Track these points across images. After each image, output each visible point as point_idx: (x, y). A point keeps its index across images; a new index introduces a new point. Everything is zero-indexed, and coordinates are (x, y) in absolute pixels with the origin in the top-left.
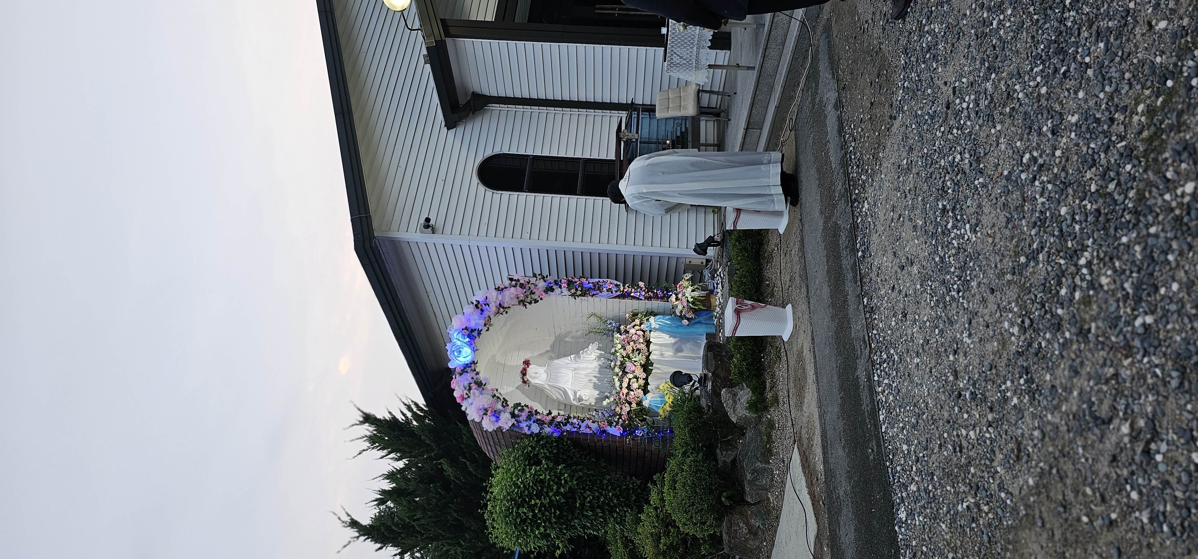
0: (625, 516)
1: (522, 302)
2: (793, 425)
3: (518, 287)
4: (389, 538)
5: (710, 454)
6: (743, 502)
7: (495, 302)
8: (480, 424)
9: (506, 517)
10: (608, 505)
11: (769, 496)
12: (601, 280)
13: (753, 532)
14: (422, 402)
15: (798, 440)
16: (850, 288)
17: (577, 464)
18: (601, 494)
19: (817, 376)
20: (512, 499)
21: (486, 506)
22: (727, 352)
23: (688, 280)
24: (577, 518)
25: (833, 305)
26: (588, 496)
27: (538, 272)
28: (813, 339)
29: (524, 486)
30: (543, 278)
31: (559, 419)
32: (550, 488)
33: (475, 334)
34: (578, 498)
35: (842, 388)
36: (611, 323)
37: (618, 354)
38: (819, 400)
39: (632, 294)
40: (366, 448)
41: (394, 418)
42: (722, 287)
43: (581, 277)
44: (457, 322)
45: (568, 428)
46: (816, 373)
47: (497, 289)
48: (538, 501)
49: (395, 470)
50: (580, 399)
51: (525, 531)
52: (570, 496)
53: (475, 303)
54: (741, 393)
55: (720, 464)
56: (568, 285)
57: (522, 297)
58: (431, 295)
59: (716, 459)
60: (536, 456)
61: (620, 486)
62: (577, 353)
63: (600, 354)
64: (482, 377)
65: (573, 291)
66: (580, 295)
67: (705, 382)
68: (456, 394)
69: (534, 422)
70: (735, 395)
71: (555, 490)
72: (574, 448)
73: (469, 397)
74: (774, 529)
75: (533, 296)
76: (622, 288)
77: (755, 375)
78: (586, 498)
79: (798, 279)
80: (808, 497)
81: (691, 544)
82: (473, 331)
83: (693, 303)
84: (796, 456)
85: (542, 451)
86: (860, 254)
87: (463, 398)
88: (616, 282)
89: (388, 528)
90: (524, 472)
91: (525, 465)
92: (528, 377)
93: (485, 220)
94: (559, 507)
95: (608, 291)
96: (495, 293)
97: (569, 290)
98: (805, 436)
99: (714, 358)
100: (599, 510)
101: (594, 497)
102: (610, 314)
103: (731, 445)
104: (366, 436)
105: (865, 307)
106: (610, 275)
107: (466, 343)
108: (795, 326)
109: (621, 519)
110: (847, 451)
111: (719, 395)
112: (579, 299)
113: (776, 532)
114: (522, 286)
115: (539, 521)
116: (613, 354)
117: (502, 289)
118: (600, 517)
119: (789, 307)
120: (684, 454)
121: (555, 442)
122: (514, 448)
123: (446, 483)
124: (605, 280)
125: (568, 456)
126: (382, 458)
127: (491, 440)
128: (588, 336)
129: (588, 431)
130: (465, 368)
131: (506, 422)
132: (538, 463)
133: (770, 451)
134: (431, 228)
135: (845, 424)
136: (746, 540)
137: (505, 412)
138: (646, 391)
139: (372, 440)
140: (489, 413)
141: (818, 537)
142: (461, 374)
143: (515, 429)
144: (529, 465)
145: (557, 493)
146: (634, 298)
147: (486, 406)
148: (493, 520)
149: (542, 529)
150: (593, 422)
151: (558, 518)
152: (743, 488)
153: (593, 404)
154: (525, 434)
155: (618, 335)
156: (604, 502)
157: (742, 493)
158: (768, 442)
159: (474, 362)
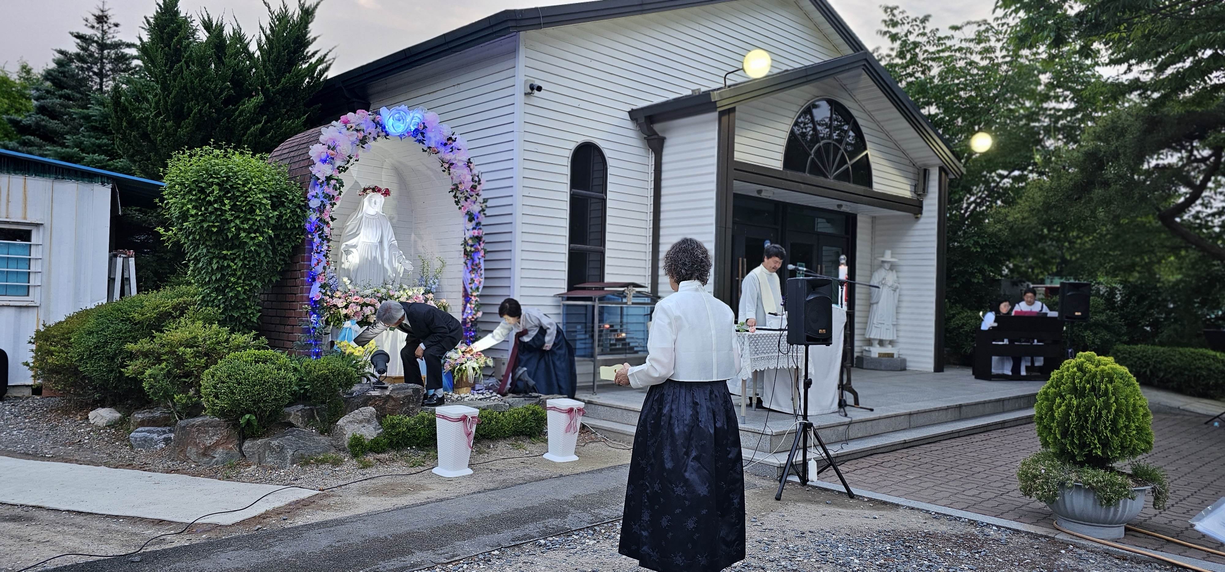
0: (212, 306)
1: (455, 188)
2: (341, 486)
3: (472, 183)
4: (162, 33)
5: (298, 398)
6: (243, 438)
7: (455, 159)
8: (317, 141)
9: (207, 170)
10: (227, 286)
11: (253, 467)
12: (483, 272)
13: (206, 452)
14: (331, 74)
15: (325, 494)
16: (505, 536)
17: (274, 251)
18: (239, 278)
19: (402, 508)
20: (228, 178)
21: (220, 147)
22: (413, 409)
23: (486, 362)
24: (208, 252)
25: (484, 519)
26: (235, 264)
27: (489, 204)
28: (442, 500)
29: (245, 192)
30: (483, 210)
31: (326, 230)
32: (245, 220)
33: (420, 137)
34: (233, 252)
35: (396, 537)
36: (435, 283)
37: (402, 292)
38: (378, 513)
39: (468, 305)
40: (272, 9)
41: (309, 43)
42: (481, 399)
43: (485, 250)
44: (431, 117)
45: (317, 240)
46: (405, 507)
47: (469, 161)
48: (228, 207)
49: (246, 42)
50: (347, 252)
51: (190, 192)
52: (236, 243)
53: (453, 137)
54: (371, 428)
55: (287, 410)
56: (477, 237)
57: (461, 187)
58: (456, 89)
59: (290, 405)
60: (282, 204)
61: (249, 299)
62: (400, 247)
63: (399, 273)
64: (371, 143)
65: (470, 242)
66: (465, 250)
67: (379, 388)
68: (350, 115)
69: (322, 202)
70: (369, 421)
71: (242, 226)
72: (293, 247)
73: (348, 129)
74: (213, 475)
75: (463, 199)
76: (475, 294)
77: (392, 441)
78: (233, 260)
79: (501, 478)
80: (263, 511)
81: (185, 382)
82: (422, 134)
83: (460, 370)
84: (306, 493)
85: (289, 211)
86: (543, 542)
87: (346, 123)
88: (481, 287)
89: (175, 32)
90: (263, 191)
91: (271, 192)
92: (371, 194)
93: (541, 149)
94: (221, 231)
95: (472, 279)
96: (465, 159)
97: (471, 238)
98: (332, 501)
99: (406, 397)
100: (219, 276)
101: (235, 270)
102: (445, 283)
103: (309, 420)
104: (286, 11)
105: (490, 553)
106: (488, 281)
107: (409, 126)
108: (450, 480)
109: (208, 302)
110: (328, 550)
111: (365, 404)
112: (461, 248)
113: (211, 477)
114: (474, 188)
115: (203, 209)
116: (401, 287)
117: (469, 167)
118: (210, 278)
119: (470, 472)
120: (295, 369)
121: (300, 226)
122: (290, 179)
123: (234, 100)
124: (483, 276)
125: (282, 240)
126: (261, 27)
127: (296, 153)
128: (417, 258)
129: (314, 262)
130: (381, 125)
131: (321, 171)
132: (274, 207)
133: (307, 463)
134: (530, 91)
135: (357, 545)
136: (197, 445)
137: (333, 169)
138: (361, 323)
139: (282, 18)
140: (330, 151)
141: (217, 526)
142: (373, 121)
143: (312, 181)
144: (272, 197)
145: (238, 229)
146: (465, 307)
147: (338, 148)
148: (201, 156)
149: (193, 212)
150: (324, 268)
151: (208, 230)
152: (260, 437)
153: (343, 266)
154: (307, 192)
155: (423, 292)
156: (228, 281)
157: (254, 436)
158: (316, 460)
159: (388, 135)
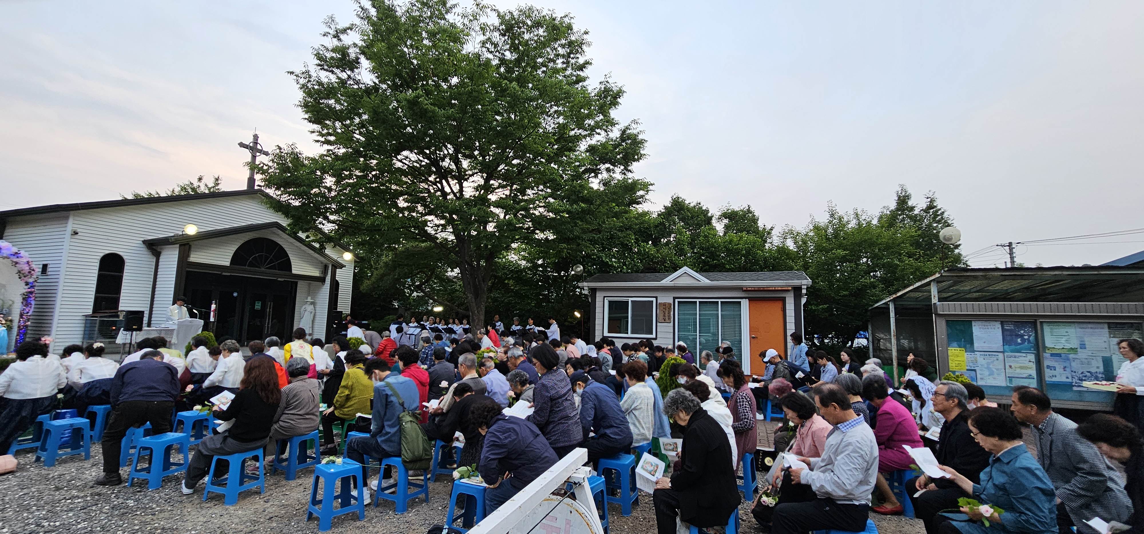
1: (19, 272)
30: (36, 281)
44: (5, 245)
53: (20, 252)
56: (30, 291)
57: (22, 272)
75: (23, 277)
76: (25, 315)
88: (31, 311)
93: (80, 256)
97: (27, 292)
112: (20, 296)
124: (33, 307)
134: (73, 234)
146: (20, 320)
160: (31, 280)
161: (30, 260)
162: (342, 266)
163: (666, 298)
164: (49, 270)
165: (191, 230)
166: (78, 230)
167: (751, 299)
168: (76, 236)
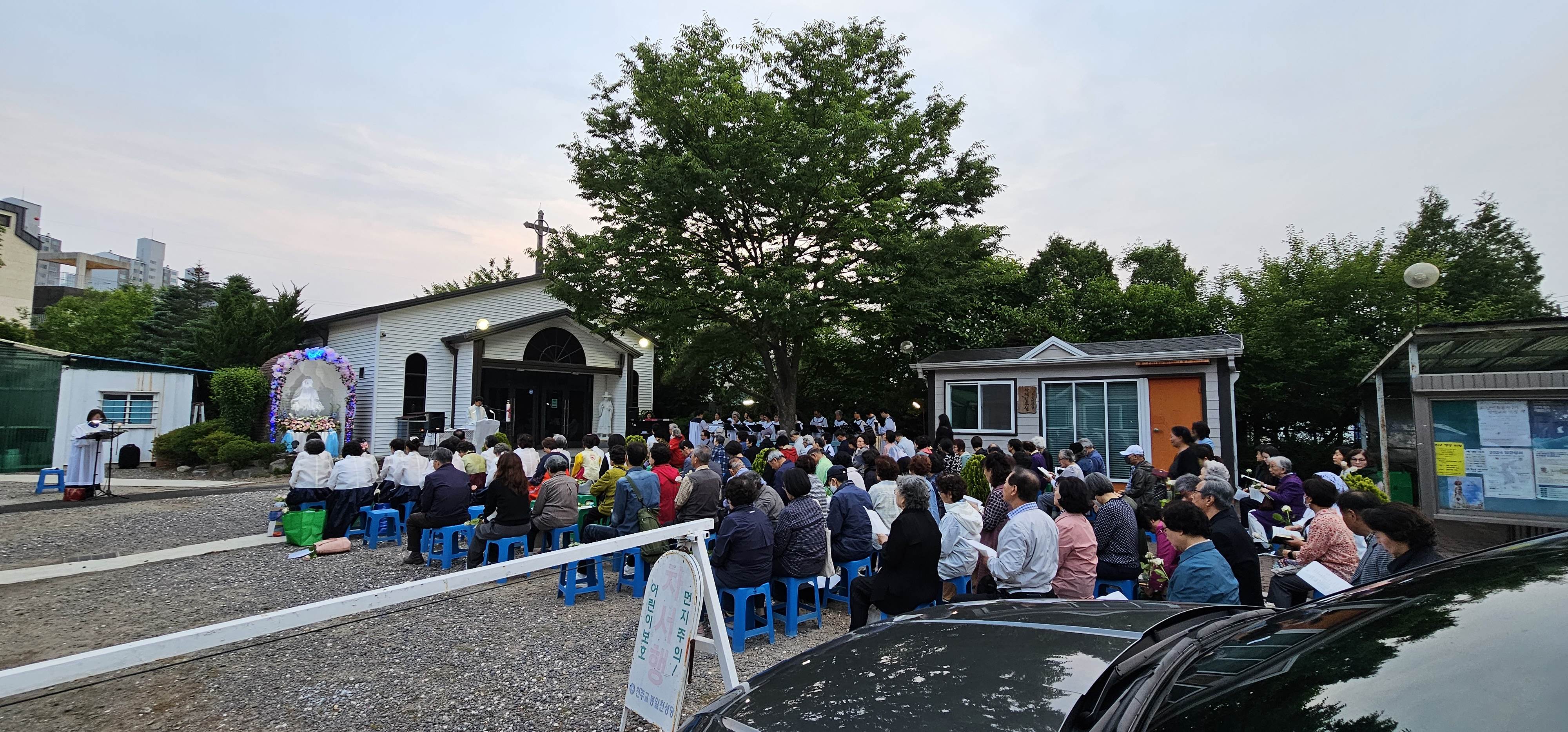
0: (229, 426)
5: (255, 456)
6: (233, 470)
8: (277, 362)
9: (230, 375)
10: (235, 418)
14: (308, 319)
17: (255, 405)
18: (241, 415)
20: (236, 378)
21: (235, 367)
24: (228, 406)
29: (244, 383)
30: (356, 385)
31: (279, 396)
32: (243, 395)
34: (239, 406)
36: (334, 414)
43: (356, 401)
44: (331, 350)
45: (274, 400)
48: (235, 390)
52: (239, 403)
53: (341, 357)
55: (252, 460)
56: (352, 396)
60: (259, 388)
61: (244, 423)
62: (320, 400)
63: (317, 411)
64: (300, 363)
66: (347, 401)
68: (291, 353)
69: (277, 386)
72: (263, 403)
73: (290, 358)
75: (346, 381)
76: (349, 418)
82: (325, 357)
85: (262, 390)
90: (251, 383)
93: (389, 358)
94: (233, 398)
95: (349, 413)
97: (349, 396)
100: (232, 416)
101: (239, 412)
102: (338, 415)
104: (286, 291)
106: (357, 413)
107: (318, 355)
109: (227, 424)
115: (226, 390)
117: (347, 369)
118: (229, 416)
120: (258, 447)
121: (267, 395)
122: (265, 377)
123: (258, 334)
124: (356, 410)
125: (259, 401)
127: (268, 367)
129: (273, 408)
130: (306, 356)
131: (277, 375)
132: (256, 389)
133: (256, 477)
134: (383, 336)
137: (282, 374)
138: (295, 431)
139: (284, 296)
140: (281, 366)
142: (302, 354)
143: (273, 378)
144: (255, 385)
145: (240, 398)
146: (346, 424)
147: (285, 365)
148: (226, 370)
149: (223, 392)
150: (278, 410)
151: (228, 398)
154: (270, 383)
159: (309, 359)
160: (352, 385)
161: (350, 364)
162: (639, 355)
163: (1028, 381)
164: (365, 373)
165: (483, 325)
166: (386, 332)
167: (1151, 379)
168: (384, 338)
